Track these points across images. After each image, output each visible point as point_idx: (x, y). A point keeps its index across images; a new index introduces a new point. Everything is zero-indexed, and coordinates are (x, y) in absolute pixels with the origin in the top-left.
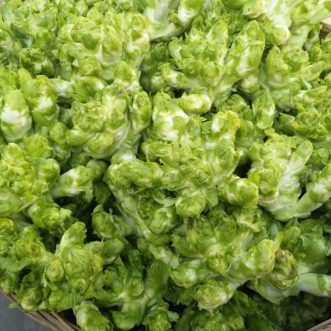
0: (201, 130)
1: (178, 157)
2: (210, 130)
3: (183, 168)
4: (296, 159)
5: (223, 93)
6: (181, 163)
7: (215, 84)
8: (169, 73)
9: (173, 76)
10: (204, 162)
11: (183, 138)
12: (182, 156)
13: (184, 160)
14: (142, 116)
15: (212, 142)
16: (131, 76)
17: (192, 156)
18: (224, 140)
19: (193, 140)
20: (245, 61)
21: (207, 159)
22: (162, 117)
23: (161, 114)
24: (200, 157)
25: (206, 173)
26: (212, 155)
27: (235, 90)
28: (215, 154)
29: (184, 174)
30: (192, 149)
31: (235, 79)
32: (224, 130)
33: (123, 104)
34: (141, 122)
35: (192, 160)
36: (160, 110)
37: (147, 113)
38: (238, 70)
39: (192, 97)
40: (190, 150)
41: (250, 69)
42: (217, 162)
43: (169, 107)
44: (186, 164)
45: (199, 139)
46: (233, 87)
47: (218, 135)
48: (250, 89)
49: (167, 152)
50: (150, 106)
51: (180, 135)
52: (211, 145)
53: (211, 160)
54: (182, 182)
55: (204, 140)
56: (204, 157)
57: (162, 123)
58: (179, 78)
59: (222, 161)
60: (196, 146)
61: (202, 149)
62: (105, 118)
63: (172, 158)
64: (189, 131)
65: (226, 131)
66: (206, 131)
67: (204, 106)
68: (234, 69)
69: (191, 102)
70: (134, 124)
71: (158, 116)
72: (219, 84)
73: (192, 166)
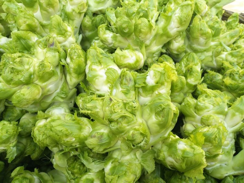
0: (135, 83)
1: (108, 113)
2: (145, 83)
3: (114, 126)
4: (234, 115)
5: (154, 53)
6: (111, 121)
7: (148, 42)
8: (105, 33)
9: (108, 36)
10: (139, 120)
11: (115, 91)
12: (112, 113)
13: (115, 117)
14: (74, 69)
15: (146, 96)
16: (66, 31)
17: (124, 113)
18: (160, 94)
19: (126, 93)
20: (176, 21)
21: (142, 115)
22: (95, 70)
23: (94, 67)
24: (133, 113)
25: (141, 134)
26: (147, 111)
27: (164, 51)
28: (151, 110)
29: (115, 134)
30: (125, 104)
31: (165, 40)
32: (159, 84)
33: (55, 56)
34: (74, 75)
35: (124, 117)
36: (93, 63)
37: (79, 66)
38: (169, 30)
39: (126, 52)
40: (121, 105)
41: (180, 29)
42: (154, 120)
43: (102, 60)
44: (117, 122)
45: (133, 92)
46: (163, 48)
47: (153, 89)
48: (177, 50)
49: (96, 107)
50: (82, 59)
51: (111, 88)
52: (146, 99)
53: (146, 116)
54: (113, 143)
55: (138, 94)
56: (138, 113)
57: (94, 77)
58: (115, 38)
59: (160, 119)
60: (129, 100)
61: (136, 105)
62: (32, 70)
63: (101, 114)
64: (121, 83)
65: (162, 84)
66: (140, 84)
67: (137, 61)
68: (165, 29)
69: (125, 57)
70: (68, 77)
71: (91, 70)
72: (150, 44)
73: (124, 125)
